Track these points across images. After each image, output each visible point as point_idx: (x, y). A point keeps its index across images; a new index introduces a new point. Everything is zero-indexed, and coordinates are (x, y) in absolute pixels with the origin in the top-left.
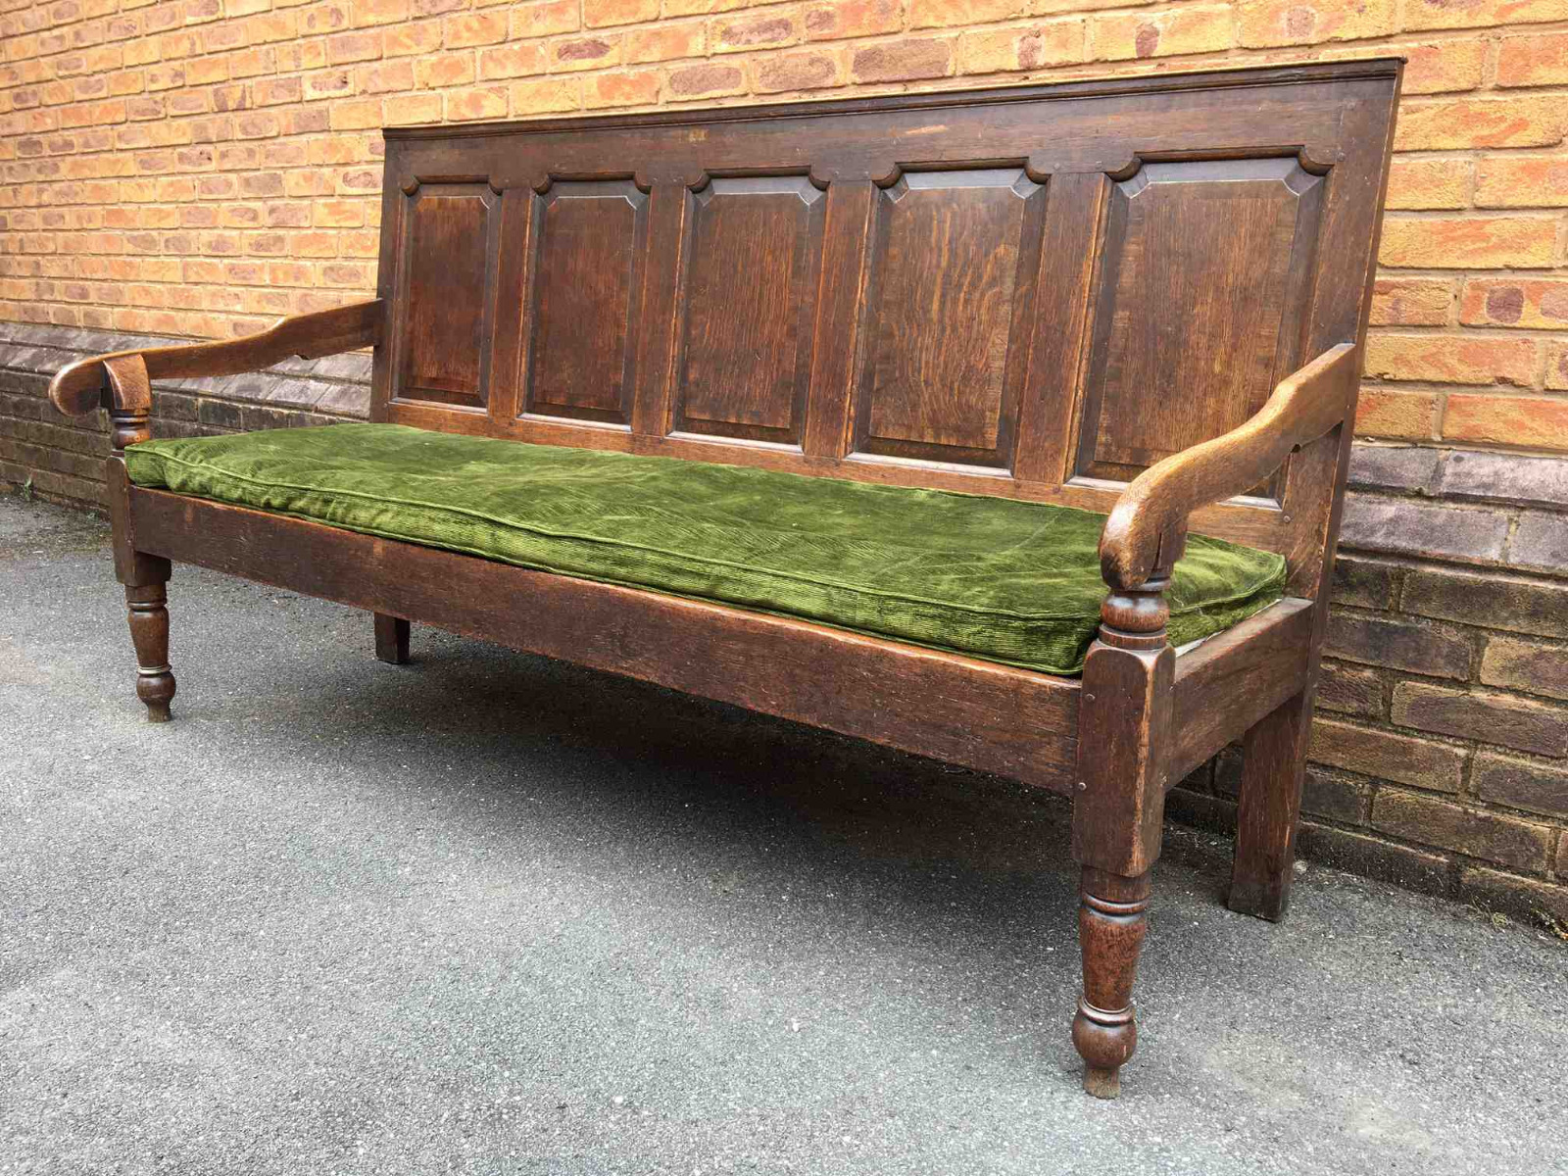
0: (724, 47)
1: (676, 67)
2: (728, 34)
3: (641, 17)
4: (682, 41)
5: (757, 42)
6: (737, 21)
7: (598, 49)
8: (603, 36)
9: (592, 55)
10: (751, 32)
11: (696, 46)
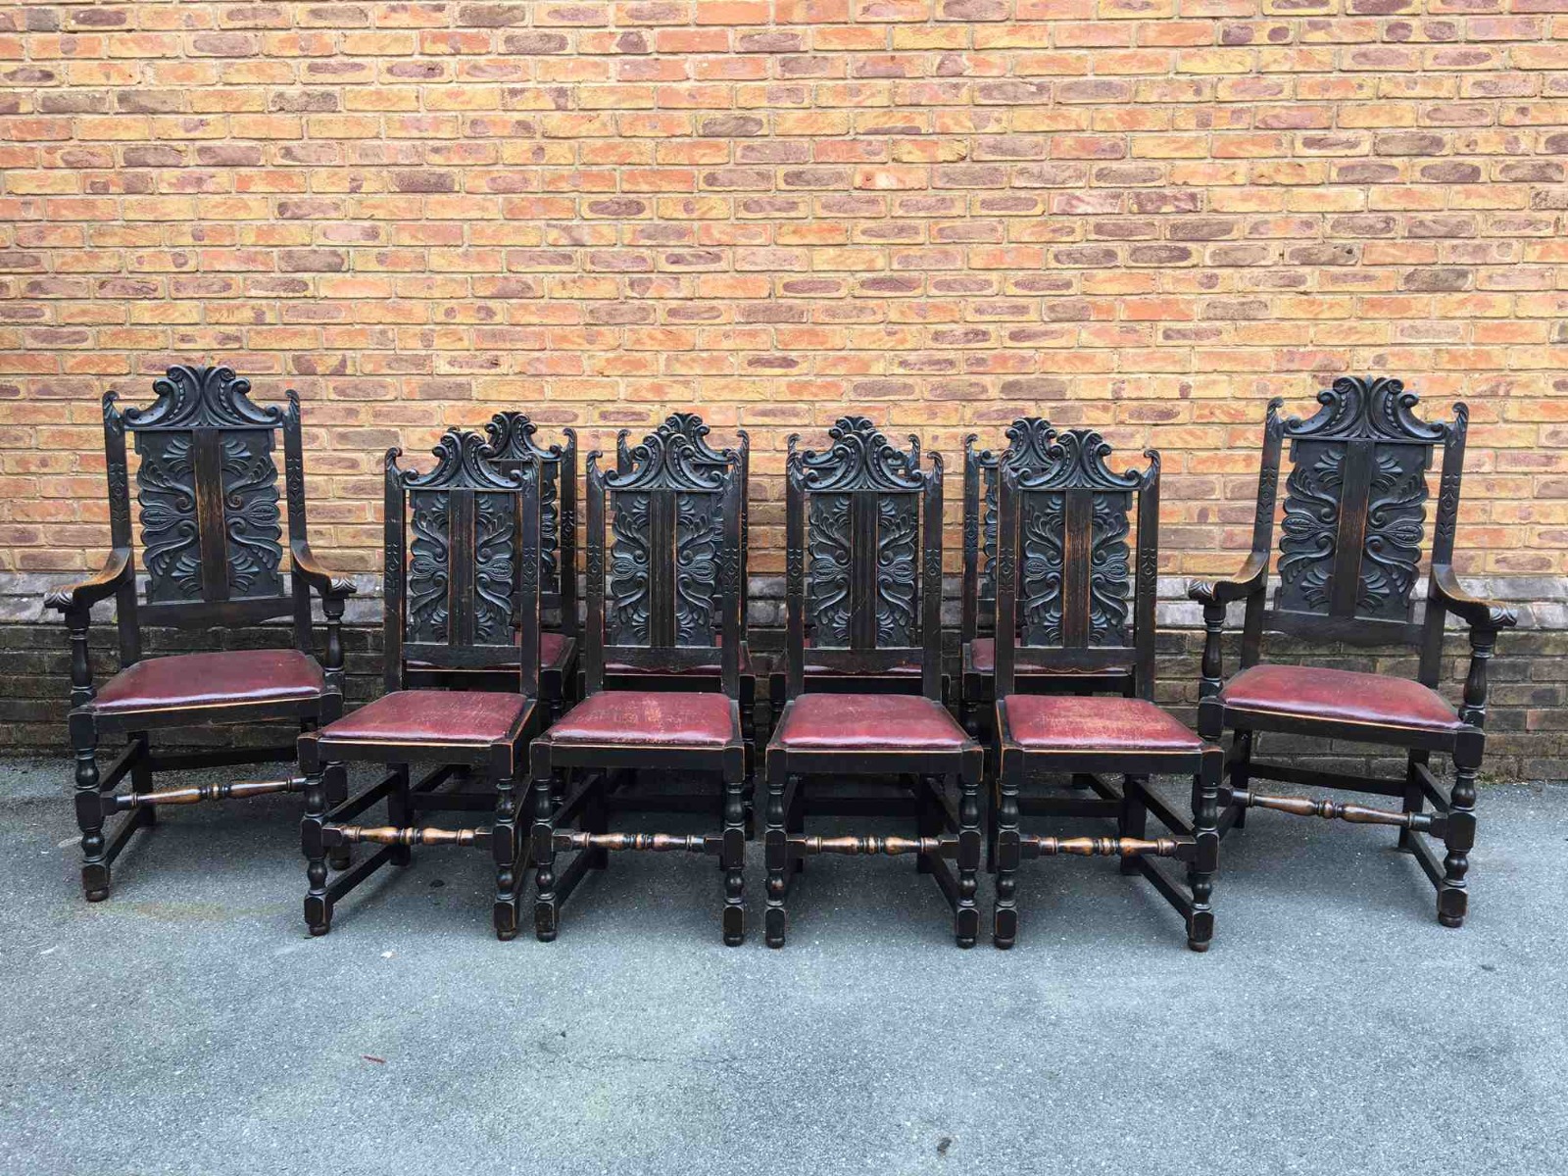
0: (901, 371)
1: (858, 379)
2: (903, 363)
3: (829, 346)
4: (866, 365)
5: (927, 370)
6: (912, 357)
7: (789, 363)
8: (793, 355)
9: (780, 366)
10: (923, 363)
11: (878, 368)
